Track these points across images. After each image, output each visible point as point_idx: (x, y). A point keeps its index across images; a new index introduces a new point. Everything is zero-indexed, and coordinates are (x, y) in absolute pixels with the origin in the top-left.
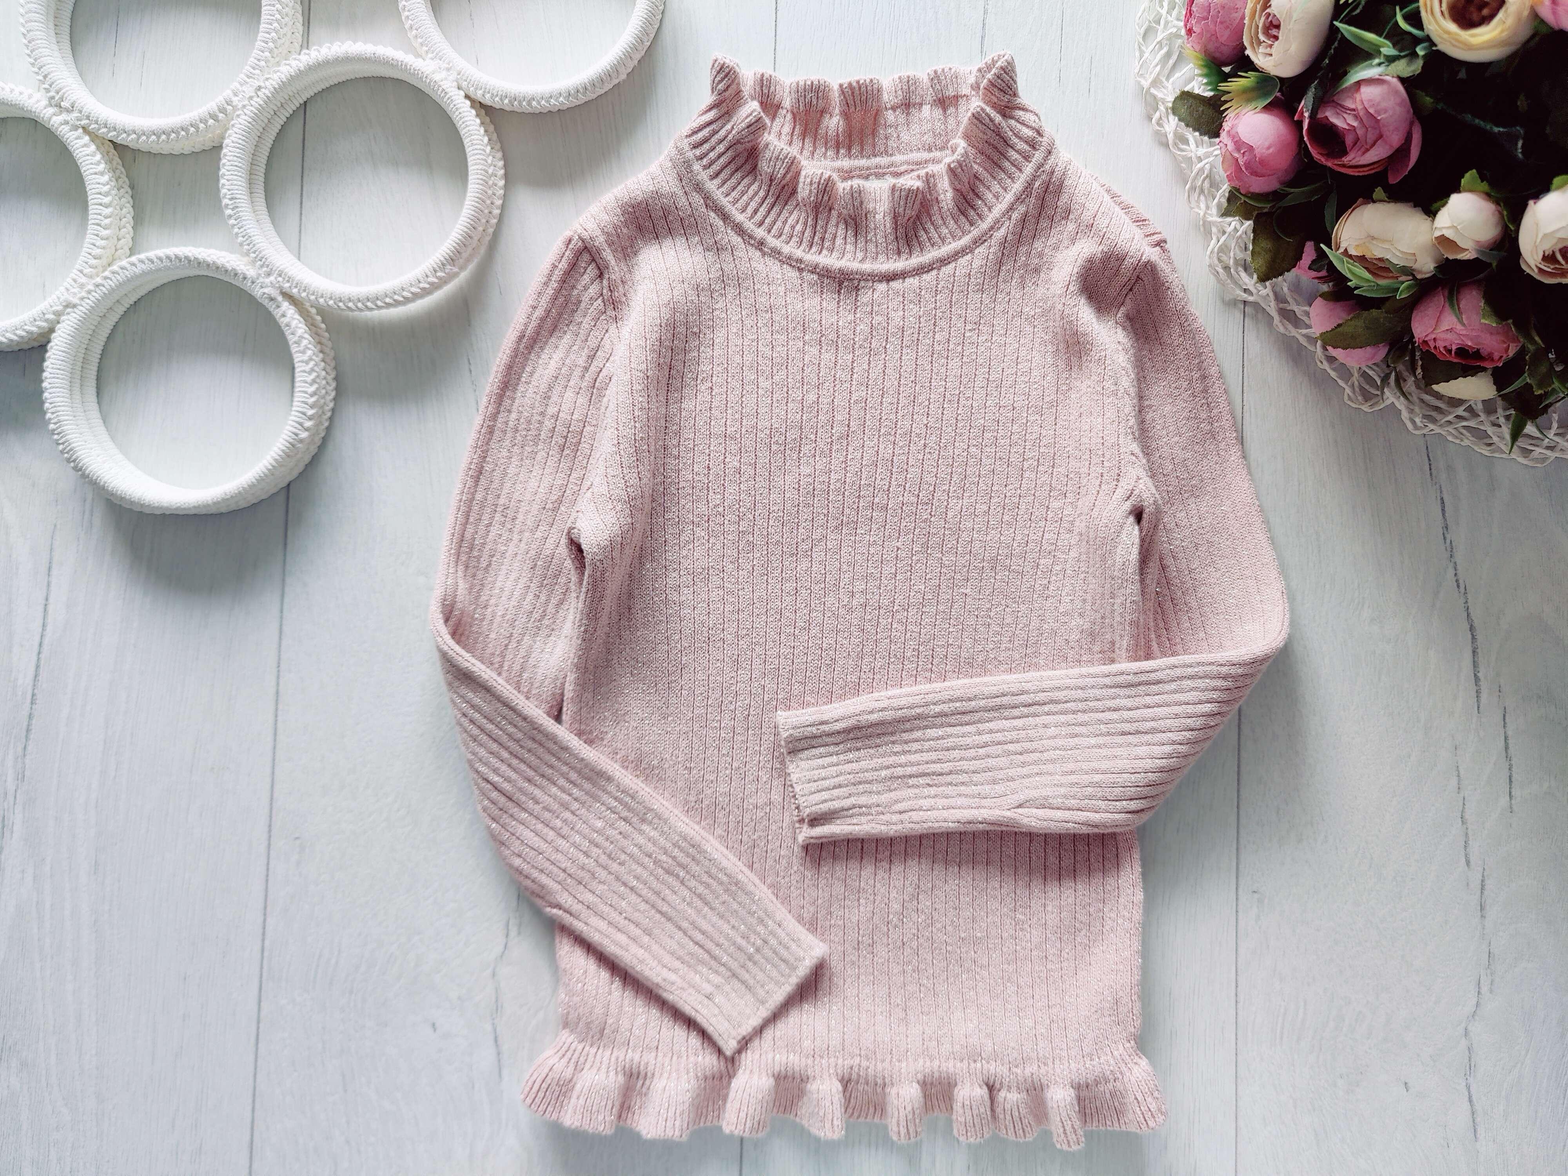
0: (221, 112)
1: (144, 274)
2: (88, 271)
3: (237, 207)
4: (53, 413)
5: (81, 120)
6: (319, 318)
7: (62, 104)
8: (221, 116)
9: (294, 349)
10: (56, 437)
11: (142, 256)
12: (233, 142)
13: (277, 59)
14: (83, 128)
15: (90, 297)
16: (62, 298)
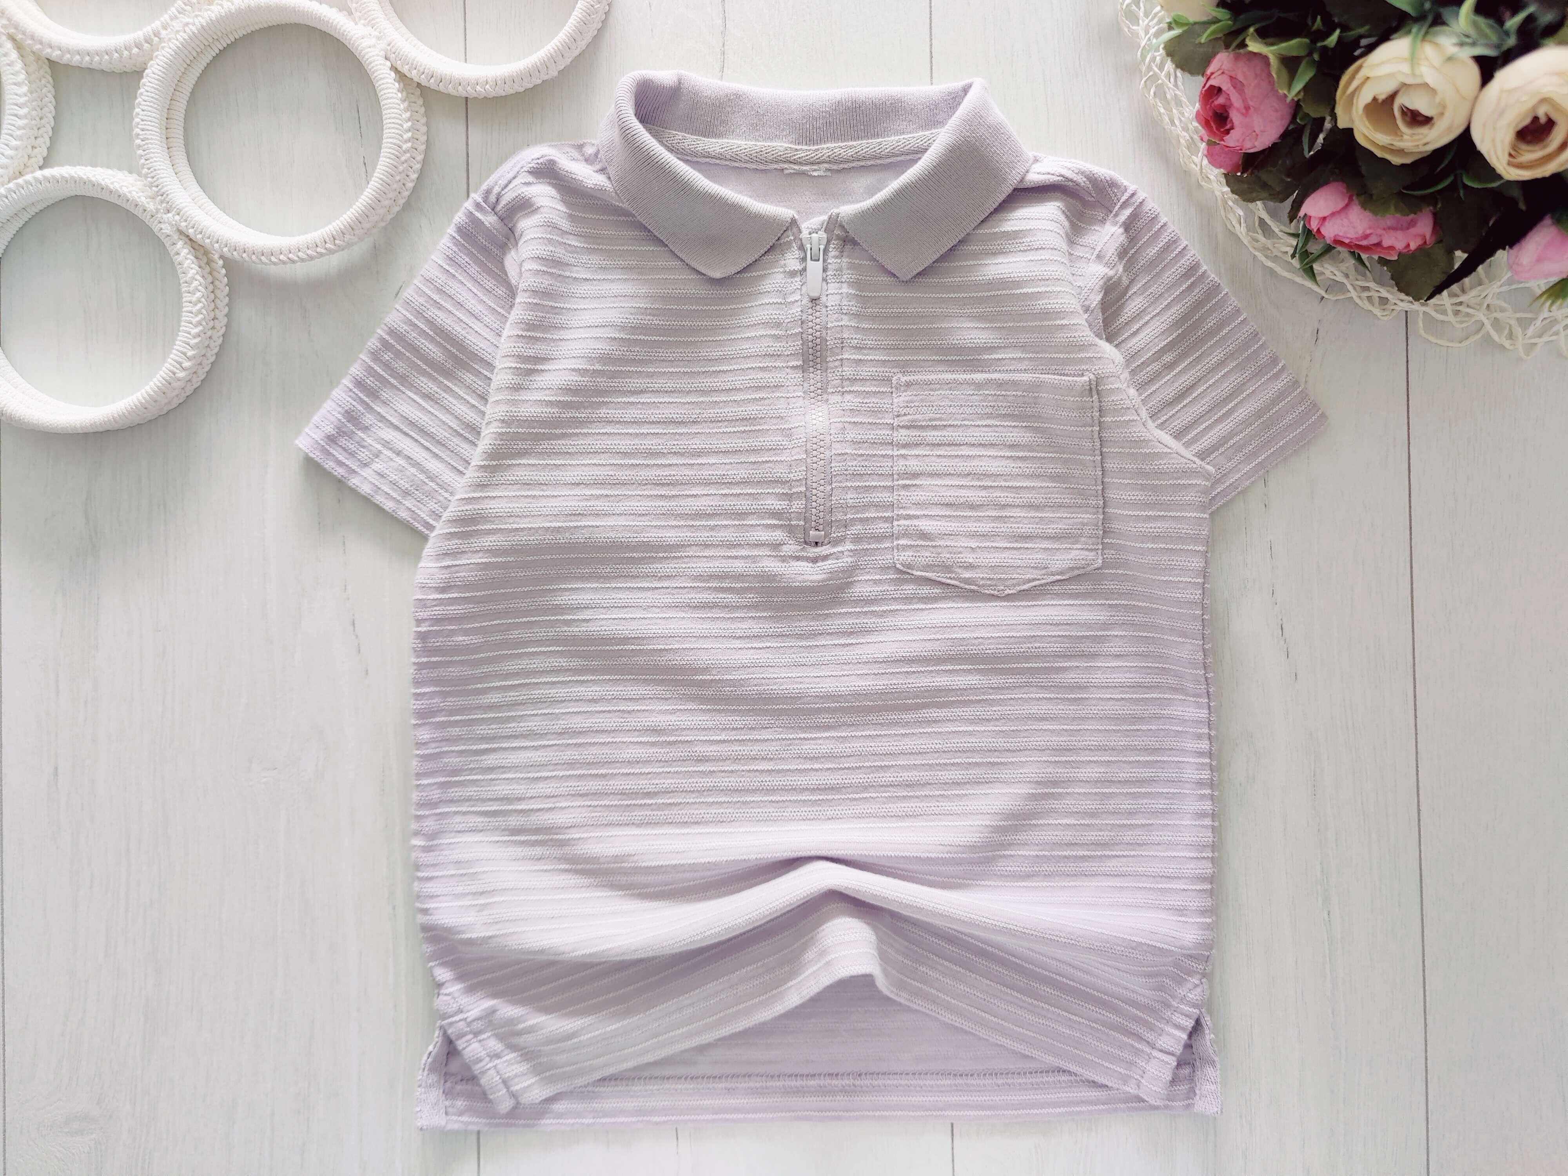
0: (146, 42)
5: (7, 27)
6: (218, 263)
8: (146, 46)
9: (184, 288)
12: (153, 73)
14: (10, 35)
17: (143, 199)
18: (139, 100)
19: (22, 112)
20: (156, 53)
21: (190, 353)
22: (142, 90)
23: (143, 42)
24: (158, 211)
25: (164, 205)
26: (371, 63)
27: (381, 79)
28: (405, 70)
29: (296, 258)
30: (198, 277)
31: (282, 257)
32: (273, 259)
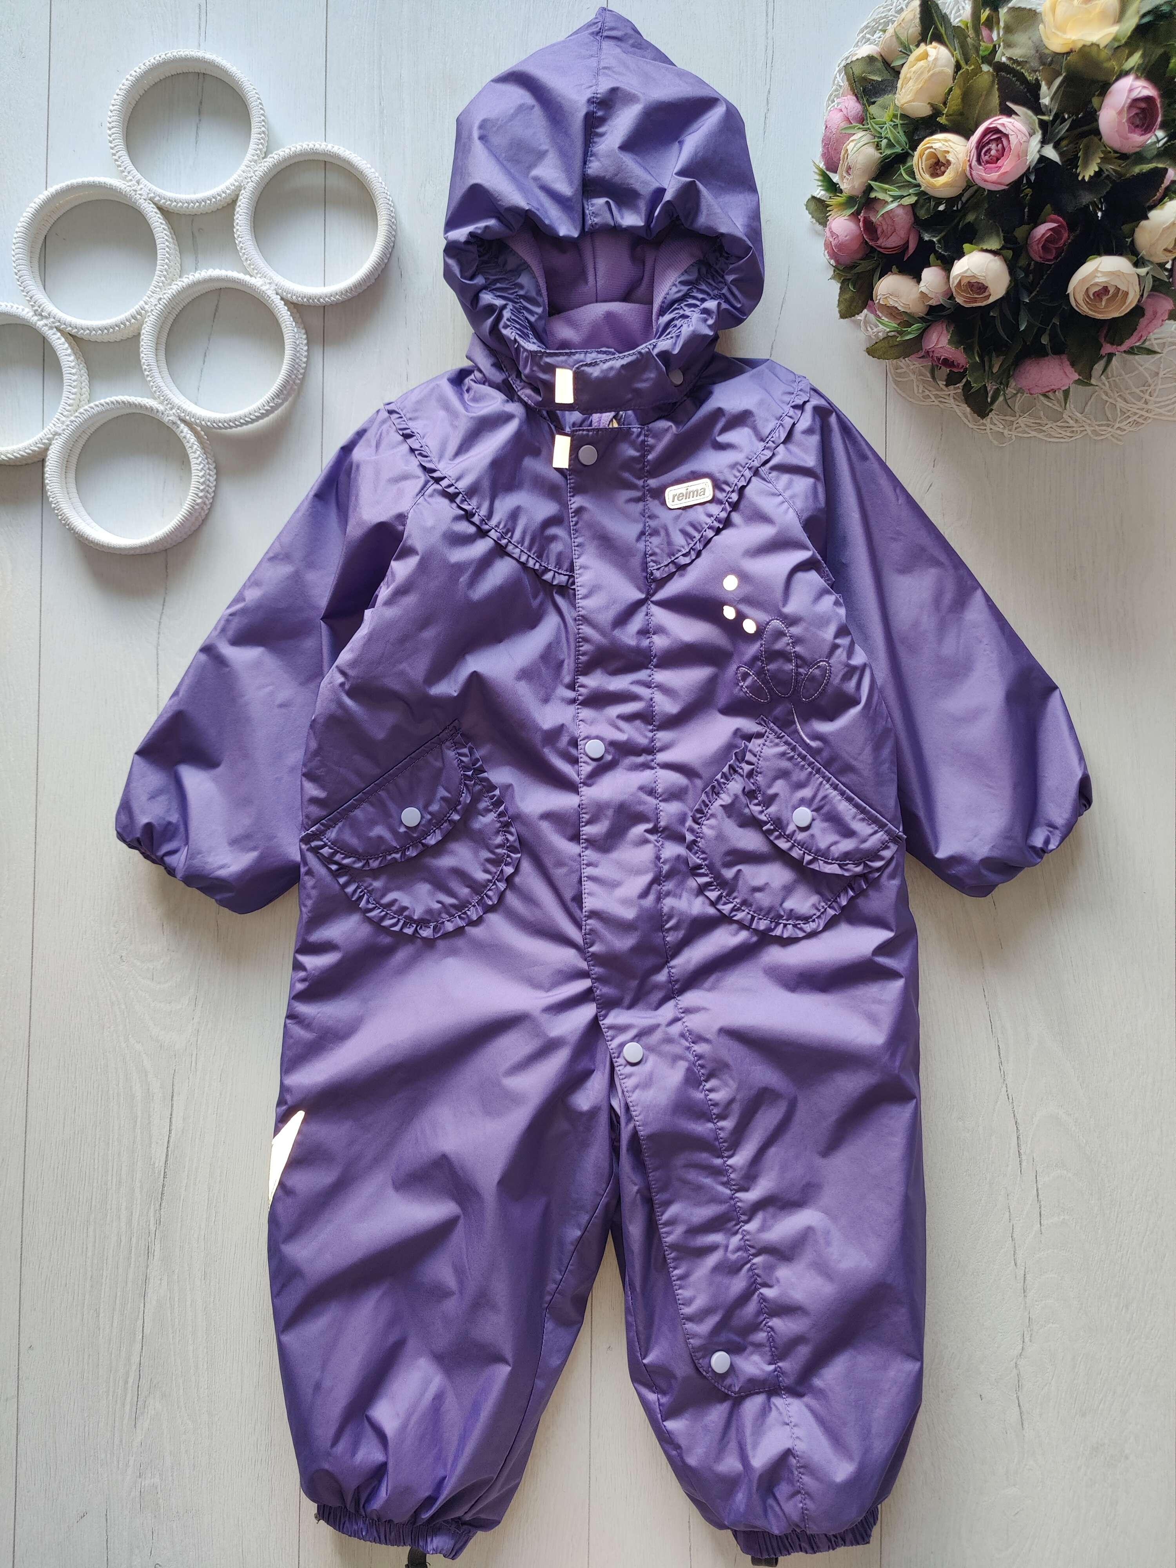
1: (99, 413)
2: (66, 413)
3: (151, 370)
4: (53, 498)
5: (55, 323)
6: (203, 433)
7: (43, 314)
8: (139, 317)
9: (189, 451)
10: (56, 511)
11: (97, 403)
12: (146, 332)
13: (170, 281)
14: (56, 328)
15: (68, 428)
16: (52, 430)
17: (156, 406)
18: (142, 349)
19: (74, 371)
20: (145, 320)
21: (202, 488)
22: (142, 343)
23: (136, 315)
24: (165, 410)
25: (169, 406)
26: (270, 297)
27: (277, 306)
28: (289, 297)
30: (196, 443)
31: (242, 421)
32: (237, 423)
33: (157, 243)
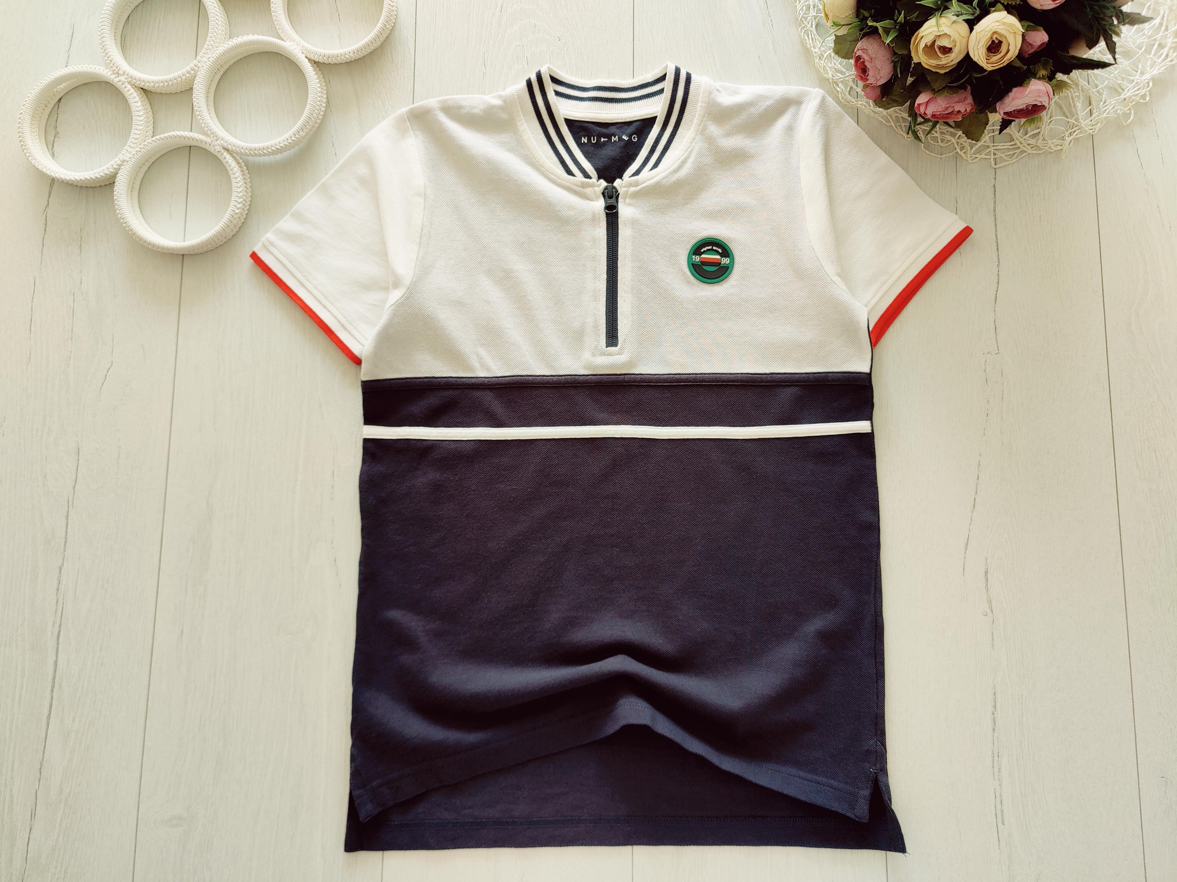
0: (192, 70)
1: (160, 145)
2: (132, 145)
3: (202, 111)
4: (120, 210)
5: (128, 79)
6: (242, 159)
7: (119, 72)
9: (231, 173)
10: (122, 220)
11: (158, 137)
12: (198, 82)
13: (217, 44)
14: (128, 82)
15: (135, 157)
16: (121, 158)
17: (204, 138)
18: (194, 95)
19: (140, 114)
20: (198, 73)
21: (239, 201)
22: (194, 91)
23: (191, 71)
24: (212, 141)
25: (215, 138)
26: (296, 56)
27: (302, 61)
28: (312, 57)
29: (279, 147)
30: (236, 166)
32: (269, 150)
33: (209, 17)
